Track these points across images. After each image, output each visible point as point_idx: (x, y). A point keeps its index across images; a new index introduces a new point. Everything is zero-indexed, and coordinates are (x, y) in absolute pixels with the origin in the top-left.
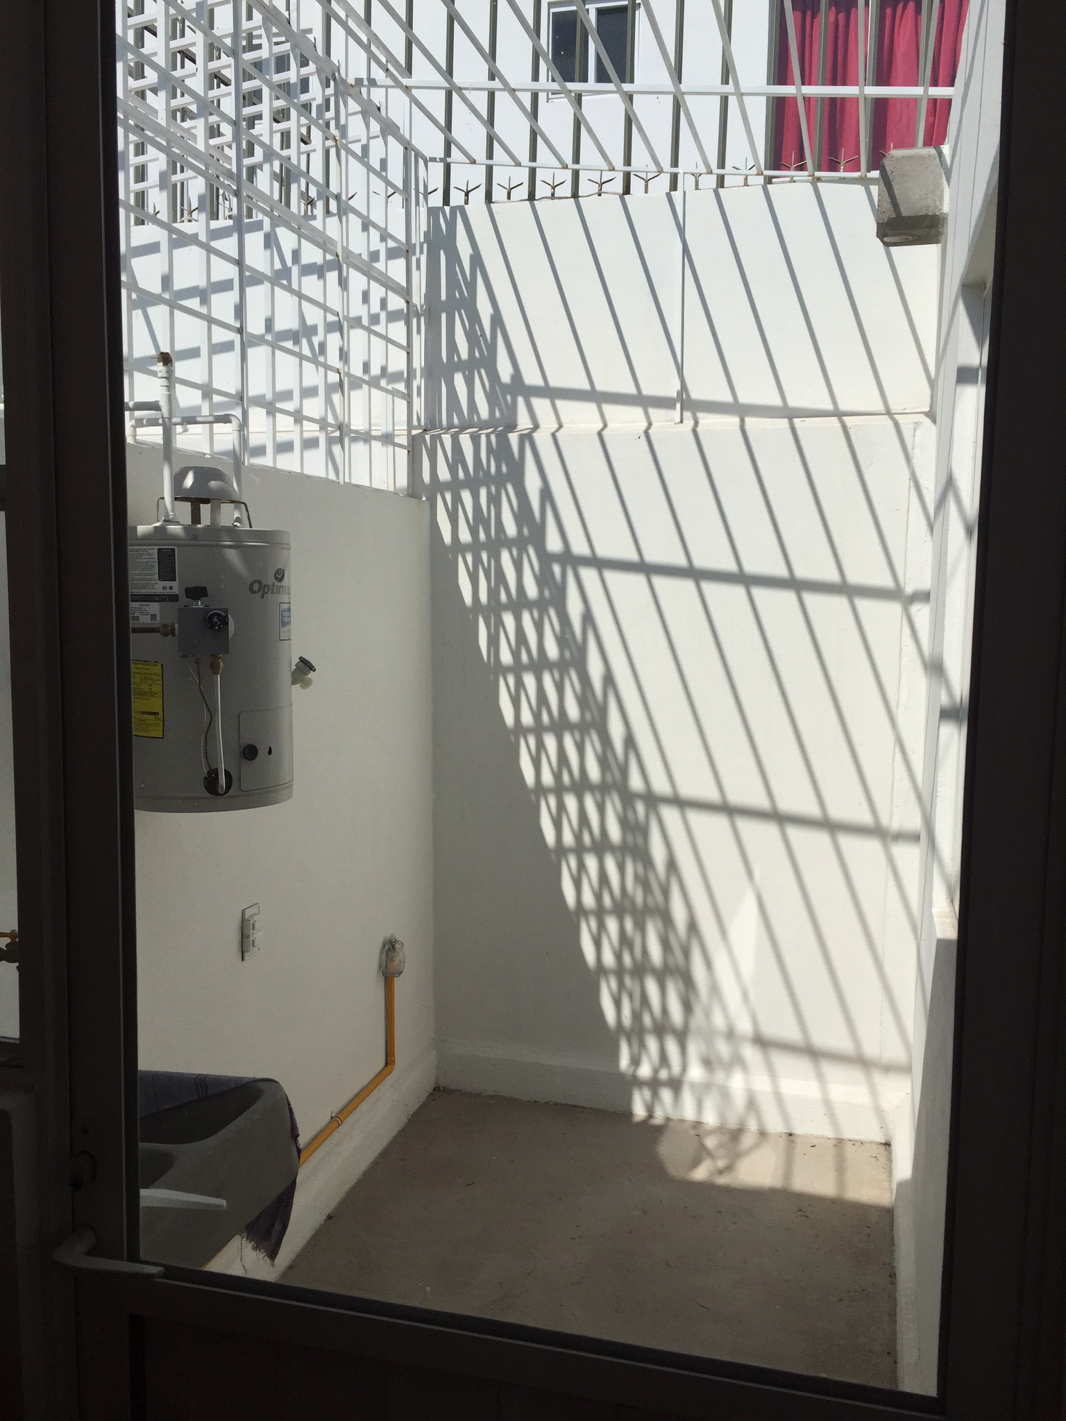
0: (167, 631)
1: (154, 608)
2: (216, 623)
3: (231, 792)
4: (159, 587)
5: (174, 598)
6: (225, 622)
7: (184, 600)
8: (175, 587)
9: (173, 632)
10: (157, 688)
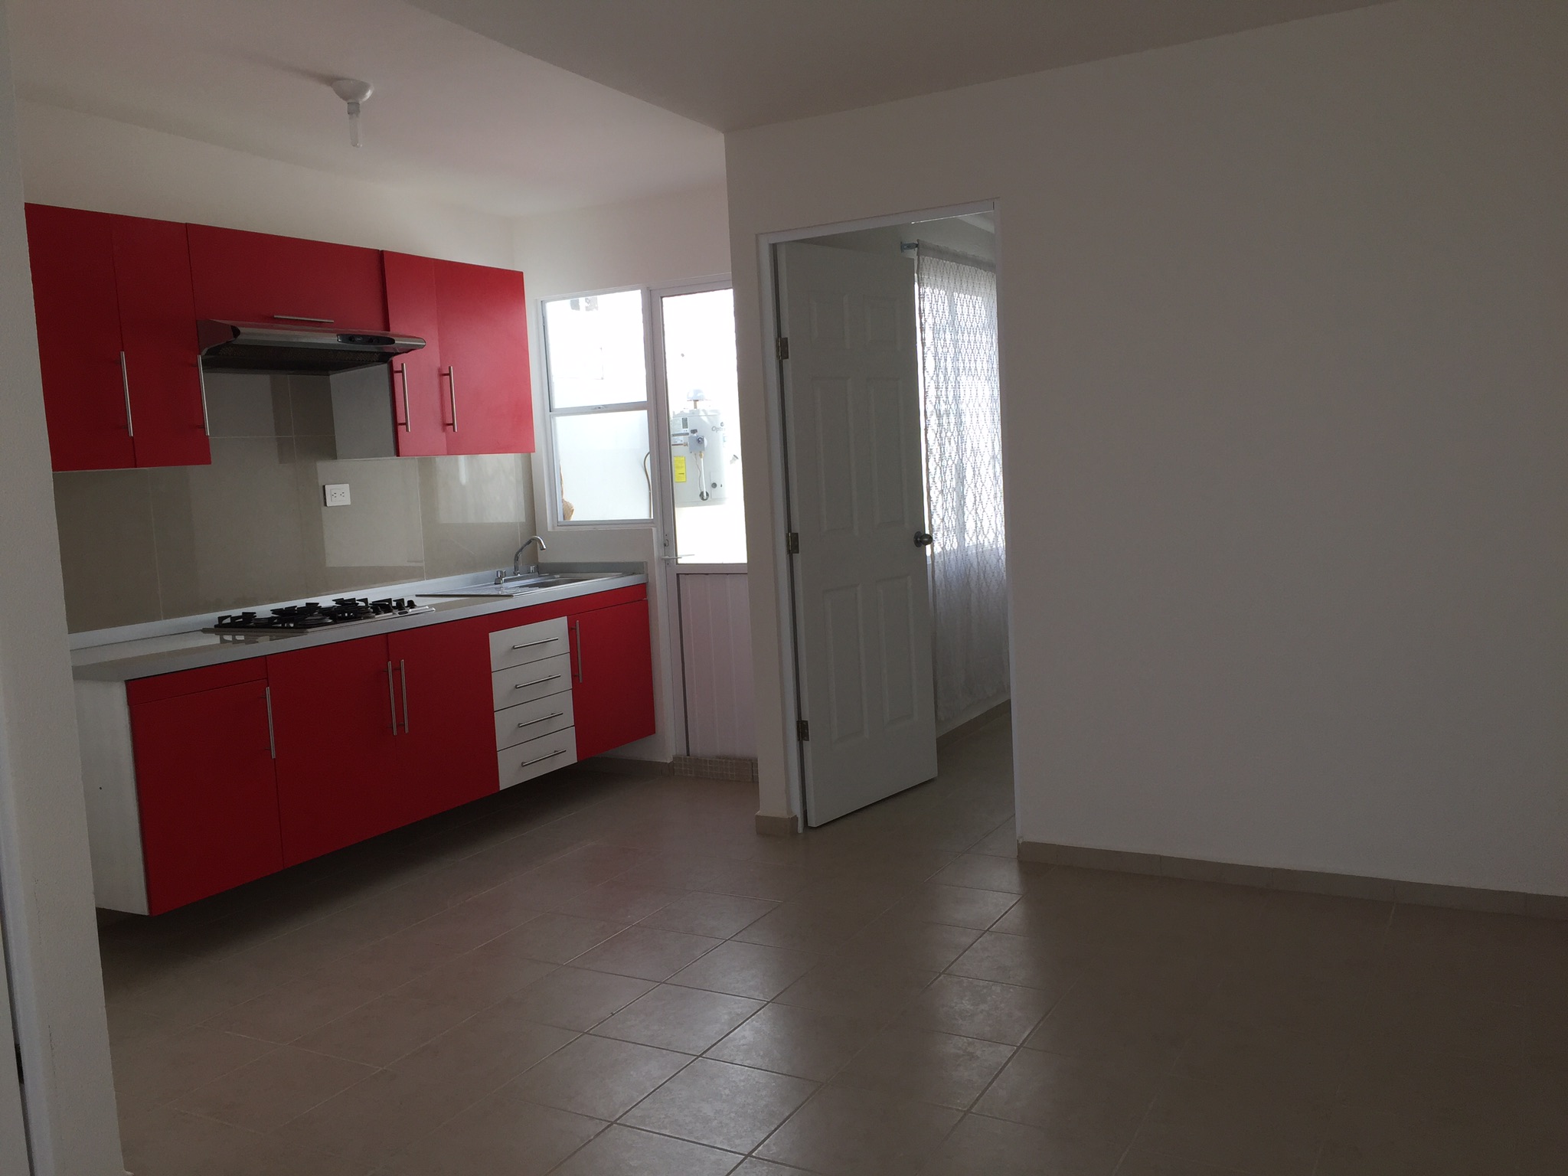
0: (686, 445)
1: (681, 438)
2: (700, 441)
3: (709, 499)
4: (683, 431)
5: (688, 434)
6: (703, 440)
7: (690, 434)
8: (688, 430)
9: (687, 445)
10: (684, 465)
